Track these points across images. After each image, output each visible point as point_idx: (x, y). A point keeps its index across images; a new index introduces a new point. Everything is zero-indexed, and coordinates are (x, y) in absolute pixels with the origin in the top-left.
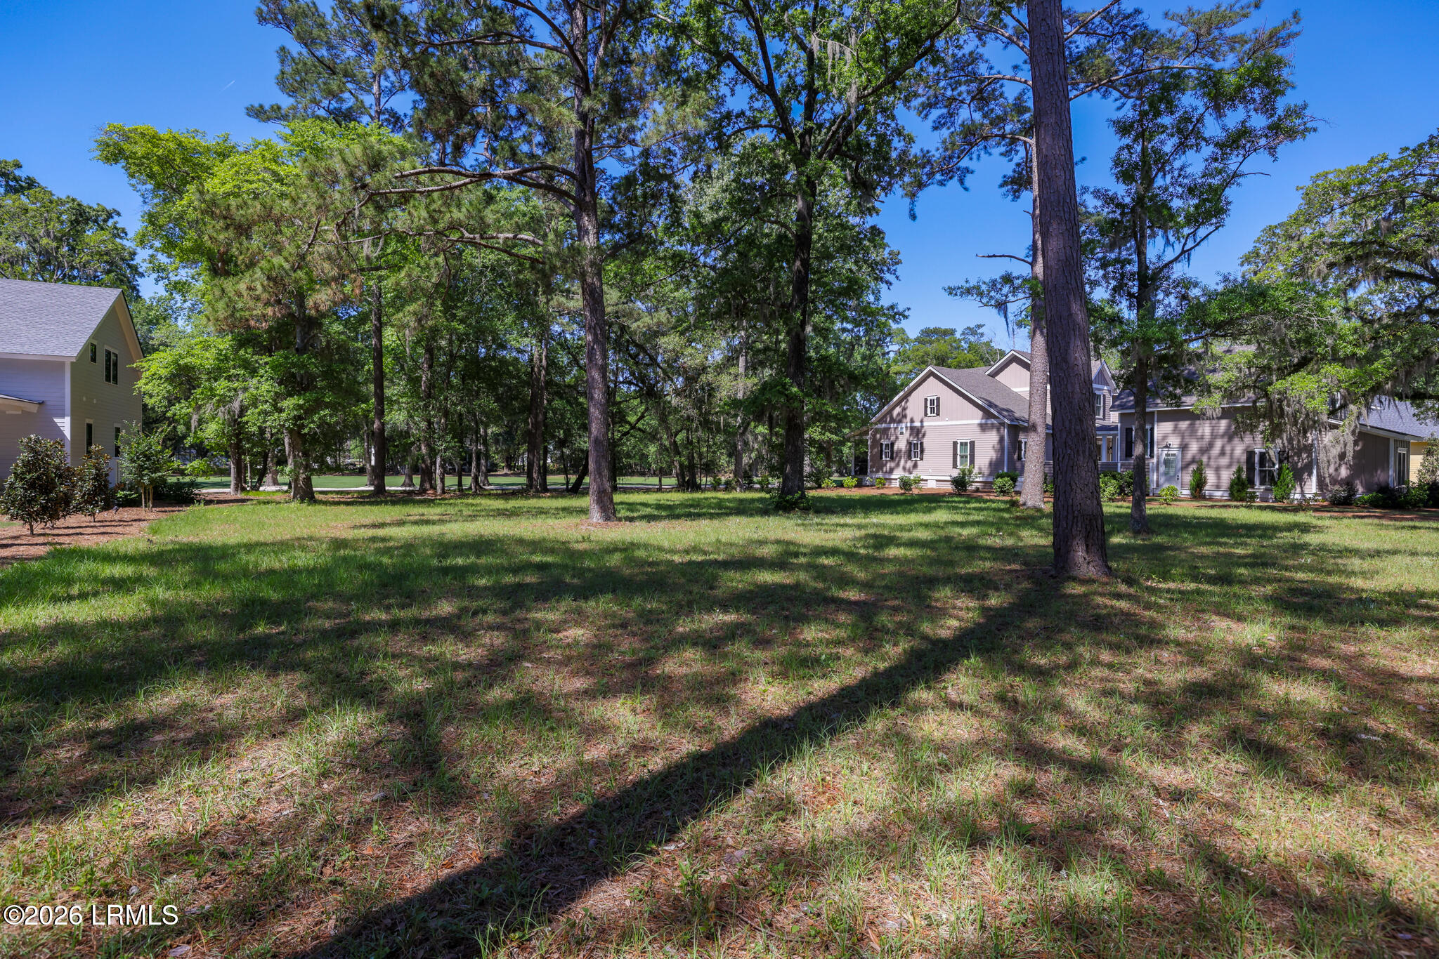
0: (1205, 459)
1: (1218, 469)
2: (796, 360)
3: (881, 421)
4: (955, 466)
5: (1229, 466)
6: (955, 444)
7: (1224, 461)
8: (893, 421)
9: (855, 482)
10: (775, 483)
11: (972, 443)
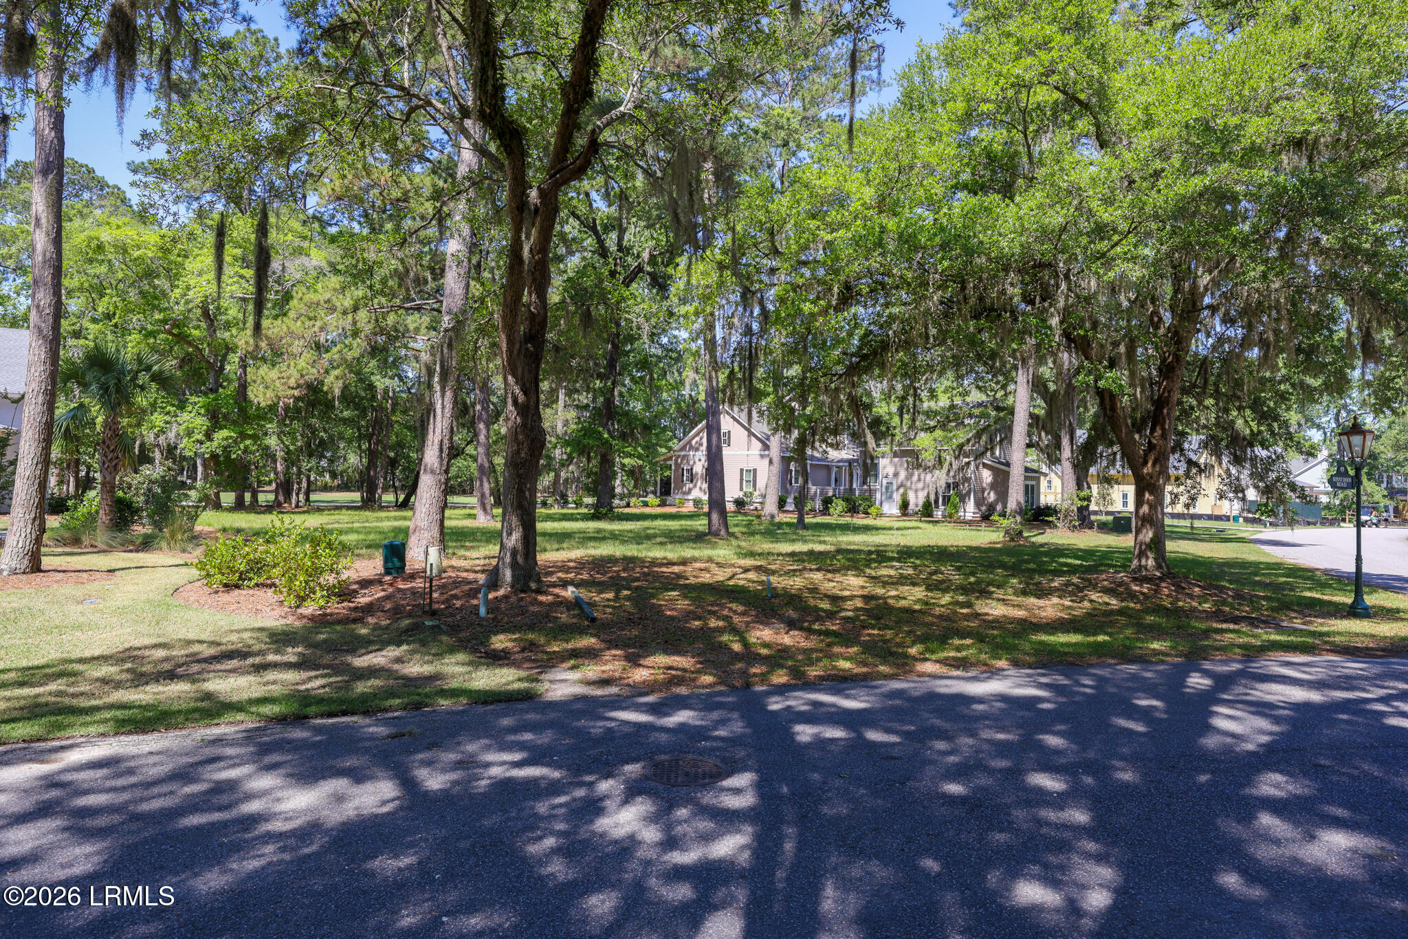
0: (909, 484)
1: (916, 491)
2: (608, 411)
3: (683, 448)
4: (741, 489)
5: (923, 489)
6: (742, 470)
7: (920, 485)
8: (691, 448)
9: (657, 501)
10: (589, 500)
11: (755, 471)
